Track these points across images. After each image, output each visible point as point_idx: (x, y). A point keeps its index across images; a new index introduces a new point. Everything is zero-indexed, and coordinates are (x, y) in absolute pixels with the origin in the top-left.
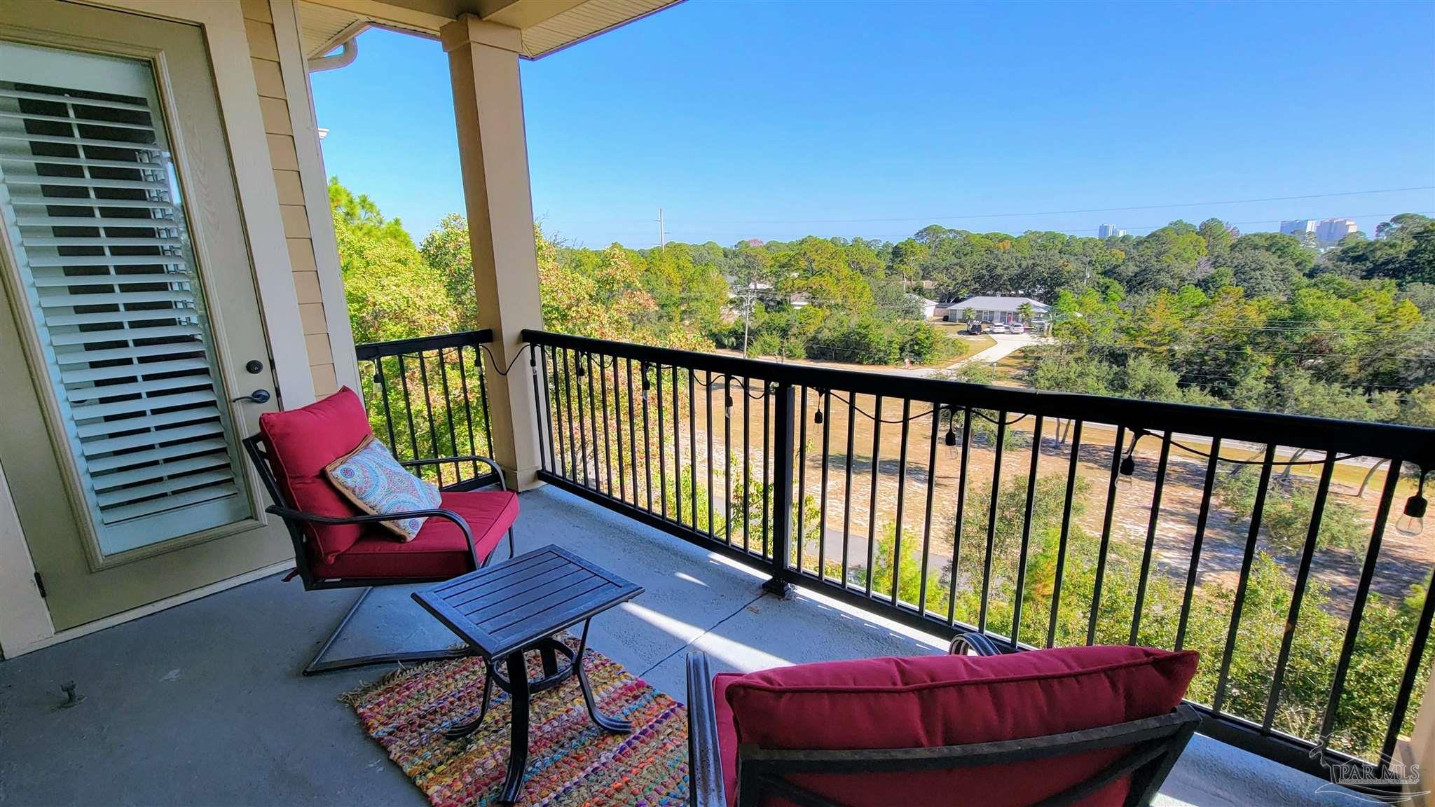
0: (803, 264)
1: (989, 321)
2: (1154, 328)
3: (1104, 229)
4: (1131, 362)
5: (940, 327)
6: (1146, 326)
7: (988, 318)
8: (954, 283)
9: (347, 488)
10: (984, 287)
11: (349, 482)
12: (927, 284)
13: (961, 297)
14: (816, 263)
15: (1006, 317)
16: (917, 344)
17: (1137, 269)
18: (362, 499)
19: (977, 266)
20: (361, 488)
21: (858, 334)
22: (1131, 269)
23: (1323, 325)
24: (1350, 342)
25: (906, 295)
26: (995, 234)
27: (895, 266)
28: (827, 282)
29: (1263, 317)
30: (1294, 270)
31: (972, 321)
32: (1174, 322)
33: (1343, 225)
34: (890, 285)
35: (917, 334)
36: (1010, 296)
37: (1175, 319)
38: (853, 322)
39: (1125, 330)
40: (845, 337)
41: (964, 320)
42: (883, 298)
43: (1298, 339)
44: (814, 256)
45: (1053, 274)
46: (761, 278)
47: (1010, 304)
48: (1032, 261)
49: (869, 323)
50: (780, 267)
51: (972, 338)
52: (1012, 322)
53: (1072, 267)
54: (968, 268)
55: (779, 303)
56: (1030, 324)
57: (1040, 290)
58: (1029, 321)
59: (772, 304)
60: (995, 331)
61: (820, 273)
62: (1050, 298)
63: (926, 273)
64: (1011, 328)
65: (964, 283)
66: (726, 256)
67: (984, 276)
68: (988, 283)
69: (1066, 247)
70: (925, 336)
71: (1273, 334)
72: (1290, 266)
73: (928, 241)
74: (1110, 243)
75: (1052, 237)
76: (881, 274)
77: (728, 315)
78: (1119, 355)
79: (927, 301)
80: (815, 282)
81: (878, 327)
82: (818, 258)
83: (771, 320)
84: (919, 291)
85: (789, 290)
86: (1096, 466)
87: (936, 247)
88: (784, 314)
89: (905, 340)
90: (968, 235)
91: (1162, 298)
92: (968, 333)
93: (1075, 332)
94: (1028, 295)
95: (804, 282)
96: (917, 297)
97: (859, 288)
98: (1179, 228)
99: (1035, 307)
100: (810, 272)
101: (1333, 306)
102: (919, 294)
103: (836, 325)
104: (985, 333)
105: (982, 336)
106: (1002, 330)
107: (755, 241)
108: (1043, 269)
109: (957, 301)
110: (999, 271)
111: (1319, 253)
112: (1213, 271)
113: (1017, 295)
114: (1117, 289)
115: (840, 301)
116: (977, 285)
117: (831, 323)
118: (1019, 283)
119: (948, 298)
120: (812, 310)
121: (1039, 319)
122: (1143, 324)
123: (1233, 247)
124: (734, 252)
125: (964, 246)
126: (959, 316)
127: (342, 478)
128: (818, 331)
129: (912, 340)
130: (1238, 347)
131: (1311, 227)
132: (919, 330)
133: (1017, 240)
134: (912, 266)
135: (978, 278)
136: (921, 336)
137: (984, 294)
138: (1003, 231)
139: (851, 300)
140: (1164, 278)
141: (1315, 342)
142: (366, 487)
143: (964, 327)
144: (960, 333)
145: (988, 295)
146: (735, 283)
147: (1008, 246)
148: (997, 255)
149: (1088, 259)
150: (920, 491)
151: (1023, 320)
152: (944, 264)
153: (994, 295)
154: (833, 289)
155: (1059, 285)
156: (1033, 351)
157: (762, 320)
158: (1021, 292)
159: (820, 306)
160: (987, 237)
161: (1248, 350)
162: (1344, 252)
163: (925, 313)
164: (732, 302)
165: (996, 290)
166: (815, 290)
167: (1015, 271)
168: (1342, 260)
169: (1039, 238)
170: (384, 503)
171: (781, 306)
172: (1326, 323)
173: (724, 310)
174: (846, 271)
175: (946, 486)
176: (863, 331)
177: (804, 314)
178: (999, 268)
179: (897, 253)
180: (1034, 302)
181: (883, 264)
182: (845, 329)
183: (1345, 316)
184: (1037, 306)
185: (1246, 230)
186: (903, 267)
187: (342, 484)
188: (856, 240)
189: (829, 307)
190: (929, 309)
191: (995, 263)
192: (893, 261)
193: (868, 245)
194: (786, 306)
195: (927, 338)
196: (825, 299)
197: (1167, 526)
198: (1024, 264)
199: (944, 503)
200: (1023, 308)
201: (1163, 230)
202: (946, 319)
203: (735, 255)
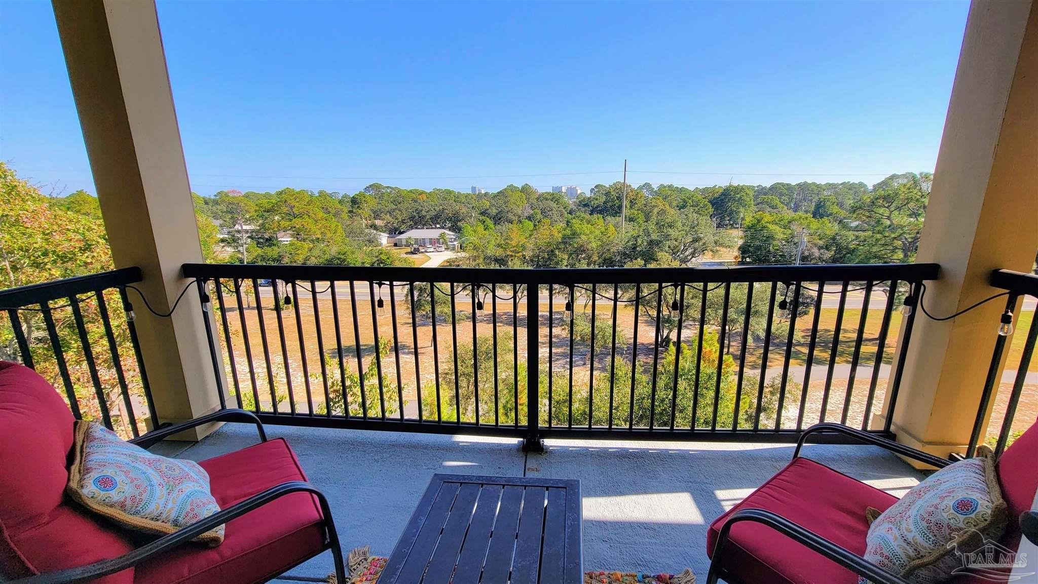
0: (285, 209)
1: (424, 246)
2: (514, 243)
3: (474, 189)
4: (510, 263)
5: (395, 251)
6: (510, 242)
7: (422, 243)
8: (397, 221)
9: (111, 506)
10: (416, 223)
11: (114, 495)
12: (378, 222)
13: (402, 230)
14: (296, 209)
15: (433, 242)
16: (382, 263)
17: (497, 211)
18: (137, 513)
19: (409, 210)
20: (133, 498)
21: (338, 259)
22: (494, 211)
23: (583, 237)
24: (594, 245)
25: (367, 231)
26: (416, 190)
27: (354, 211)
28: (308, 223)
29: (560, 235)
30: (564, 210)
31: (412, 245)
32: (523, 240)
33: (575, 189)
34: (355, 223)
35: (381, 256)
36: (432, 228)
37: (522, 238)
38: (334, 251)
39: (499, 246)
40: (329, 261)
41: (408, 245)
42: (351, 233)
43: (576, 246)
44: (293, 203)
45: (455, 214)
46: (247, 221)
47: (434, 233)
48: (441, 207)
49: (345, 250)
50: (265, 211)
51: (415, 256)
52: (437, 245)
53: (464, 210)
54: (404, 212)
55: (267, 240)
56: (447, 245)
57: (448, 225)
58: (446, 244)
59: (261, 240)
60: (428, 251)
61: (301, 216)
62: (456, 229)
63: (377, 215)
64: (437, 248)
65: (403, 222)
66: (206, 203)
67: (415, 216)
68: (418, 221)
69: (457, 198)
70: (387, 257)
71: (565, 243)
72: (562, 208)
73: (373, 194)
74: (480, 196)
75: (449, 192)
76: (345, 216)
77: (221, 252)
78: (499, 260)
79: (382, 234)
80: (297, 223)
81: (353, 253)
82: (297, 205)
83: (264, 253)
84: (374, 227)
85: (276, 229)
86: (501, 325)
87: (380, 198)
88: (275, 248)
89: (373, 261)
90: (399, 190)
91: (514, 227)
92: (412, 253)
93: (475, 248)
94: (443, 228)
95: (288, 223)
96: (375, 231)
97: (333, 226)
98: (511, 188)
99: (448, 234)
100: (293, 216)
101: (586, 228)
102: (375, 229)
103: (321, 254)
104: (422, 252)
105: (421, 254)
106: (432, 250)
107: (233, 192)
108: (449, 212)
109: (401, 233)
110: (424, 213)
111: (571, 202)
112: (532, 212)
113: (436, 228)
114: (489, 222)
115: (319, 236)
116: (411, 223)
117: (316, 252)
118: (435, 220)
119: (394, 231)
120: (299, 244)
121: (452, 242)
122: (509, 241)
123: (537, 199)
124: (214, 200)
125: (398, 197)
126: (404, 243)
127: (102, 494)
128: (307, 259)
129: (378, 260)
130: (552, 251)
131: (564, 190)
132: (381, 253)
133: (430, 194)
134: (366, 211)
135: (412, 218)
136: (383, 257)
137: (416, 228)
138: (420, 189)
139: (329, 235)
140: (510, 216)
141: (582, 246)
142: (141, 494)
143: (409, 250)
144: (407, 253)
145: (419, 229)
146: (221, 226)
147: (425, 198)
148: (420, 203)
149: (471, 206)
150: (408, 360)
151: (443, 243)
152: (387, 209)
153: (423, 228)
154: (313, 228)
155: (460, 221)
156: (454, 262)
157: (256, 254)
158: (438, 226)
159: (304, 240)
160: (411, 191)
161: (557, 252)
162: (580, 202)
163: (382, 242)
164: (223, 241)
165: (424, 225)
166: (299, 228)
167: (433, 213)
168: (580, 206)
169: (441, 193)
170: (170, 506)
171: (270, 242)
172: (584, 237)
173: (217, 248)
174: (321, 214)
175: (423, 353)
176: (343, 257)
177: (293, 247)
178: (423, 211)
179: (354, 201)
180: (447, 232)
181: (346, 210)
182: (327, 257)
183: (591, 233)
184: (450, 234)
185: (541, 190)
186: (360, 211)
187: (104, 503)
188: (321, 193)
189: (312, 241)
190: (384, 239)
191: (420, 208)
192: (352, 207)
193: (330, 196)
194: (275, 242)
195: (388, 258)
196: (307, 235)
197: (543, 351)
198: (437, 209)
199: (426, 364)
200: (442, 236)
201: (505, 189)
202: (396, 245)
203: (216, 203)
